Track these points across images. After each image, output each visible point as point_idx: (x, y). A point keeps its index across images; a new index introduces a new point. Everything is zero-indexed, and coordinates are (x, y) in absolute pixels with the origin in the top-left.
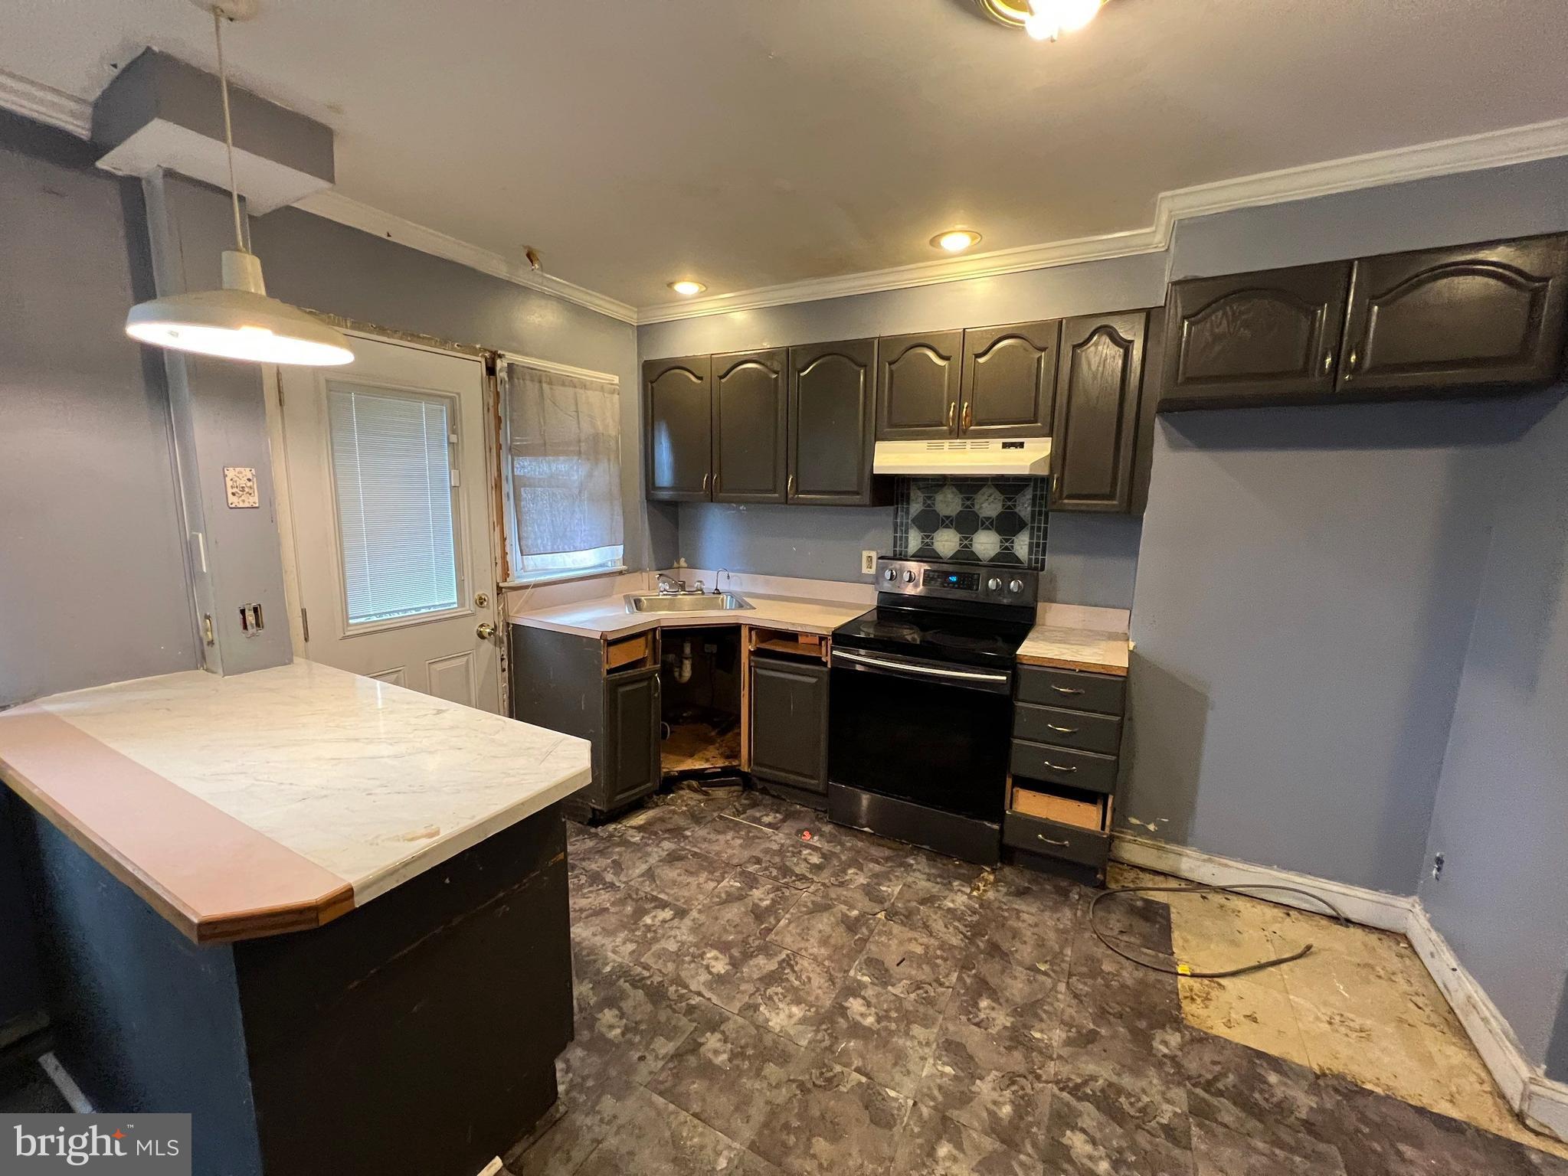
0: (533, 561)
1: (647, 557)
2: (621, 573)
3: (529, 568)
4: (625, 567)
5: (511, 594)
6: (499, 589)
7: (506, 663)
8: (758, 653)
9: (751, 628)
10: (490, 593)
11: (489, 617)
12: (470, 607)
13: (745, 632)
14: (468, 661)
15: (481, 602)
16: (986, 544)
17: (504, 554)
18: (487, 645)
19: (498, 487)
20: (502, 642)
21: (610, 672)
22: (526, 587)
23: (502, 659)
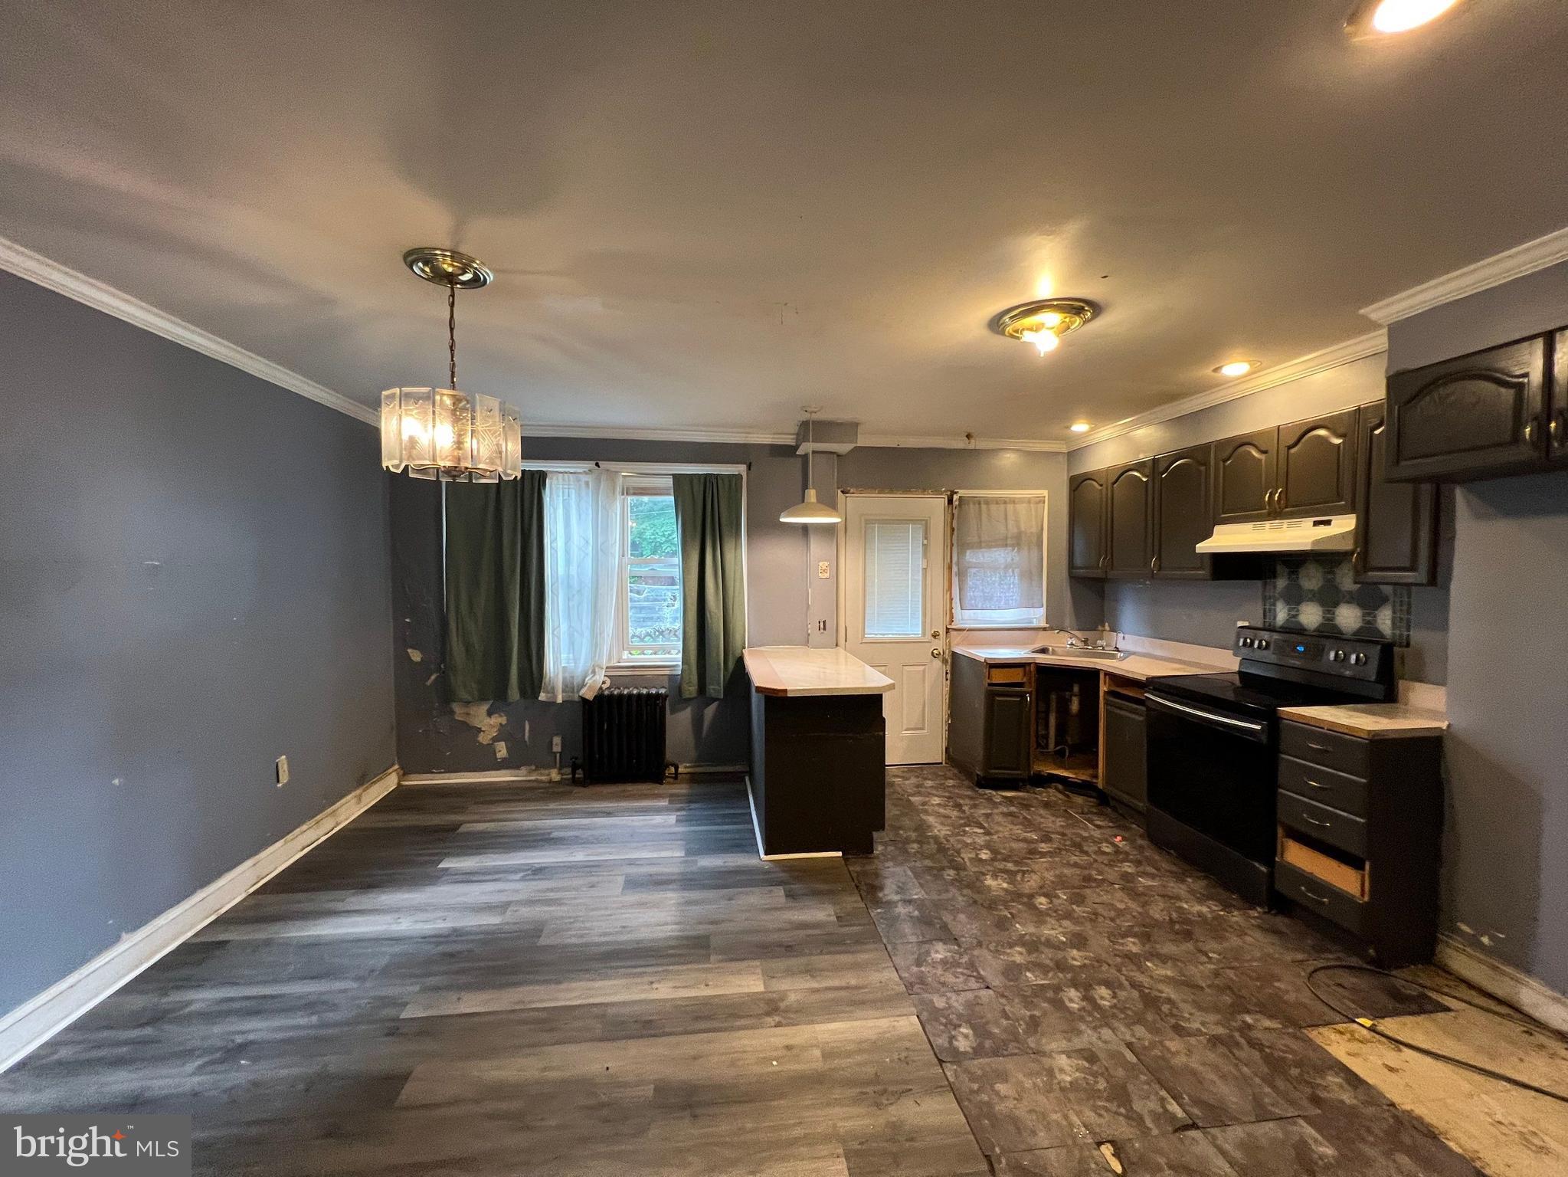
0: (967, 614)
1: (1069, 620)
2: (1044, 629)
3: (966, 618)
4: (1048, 625)
5: (953, 633)
6: (948, 629)
7: (949, 676)
8: (1110, 693)
9: (1107, 674)
10: (942, 632)
11: (939, 645)
12: (929, 637)
13: (1102, 676)
14: (924, 671)
15: (935, 635)
16: (1348, 617)
17: (952, 608)
18: (938, 663)
19: (950, 568)
20: (947, 661)
21: (990, 685)
22: (963, 630)
23: (947, 673)
